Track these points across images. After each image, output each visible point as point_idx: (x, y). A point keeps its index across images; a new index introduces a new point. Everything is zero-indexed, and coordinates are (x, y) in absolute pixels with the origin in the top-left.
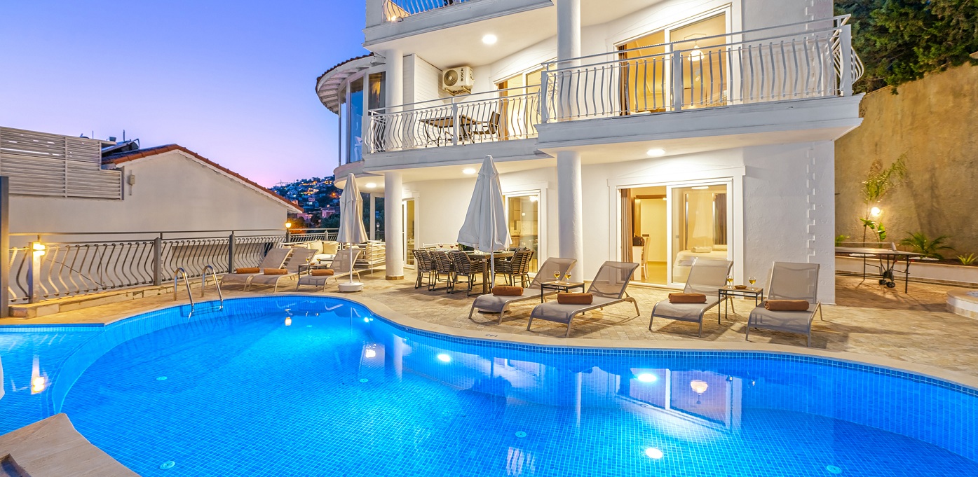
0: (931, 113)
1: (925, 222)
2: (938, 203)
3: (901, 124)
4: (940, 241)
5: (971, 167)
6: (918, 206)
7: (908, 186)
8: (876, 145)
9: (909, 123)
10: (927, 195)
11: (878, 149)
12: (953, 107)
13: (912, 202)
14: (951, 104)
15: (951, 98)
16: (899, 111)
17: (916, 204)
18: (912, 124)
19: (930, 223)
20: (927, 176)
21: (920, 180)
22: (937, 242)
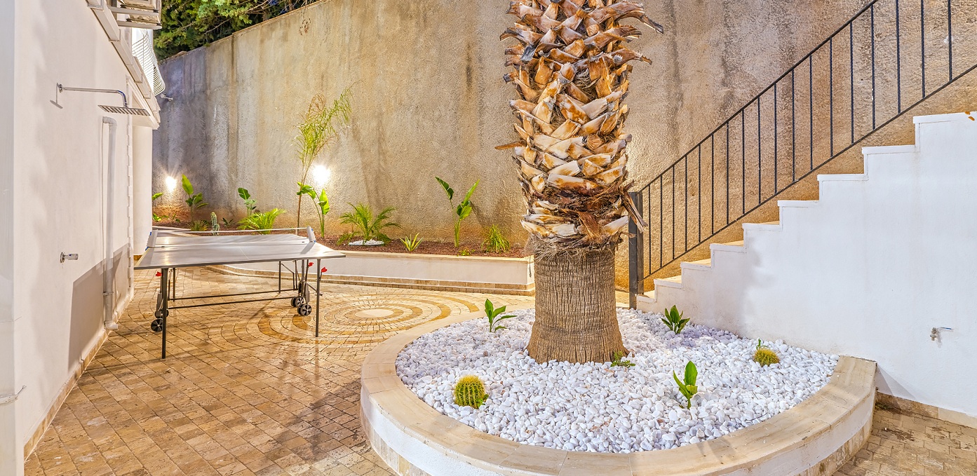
0: (379, 36)
1: (372, 188)
2: (385, 161)
3: (349, 50)
4: (386, 214)
5: (417, 113)
6: (365, 166)
7: (354, 137)
8: (323, 77)
9: (357, 50)
10: (374, 150)
11: (324, 83)
12: (400, 31)
13: (359, 160)
14: (398, 28)
15: (398, 18)
16: (347, 32)
17: (363, 163)
18: (360, 50)
19: (377, 190)
20: (374, 124)
21: (367, 128)
22: (382, 217)
